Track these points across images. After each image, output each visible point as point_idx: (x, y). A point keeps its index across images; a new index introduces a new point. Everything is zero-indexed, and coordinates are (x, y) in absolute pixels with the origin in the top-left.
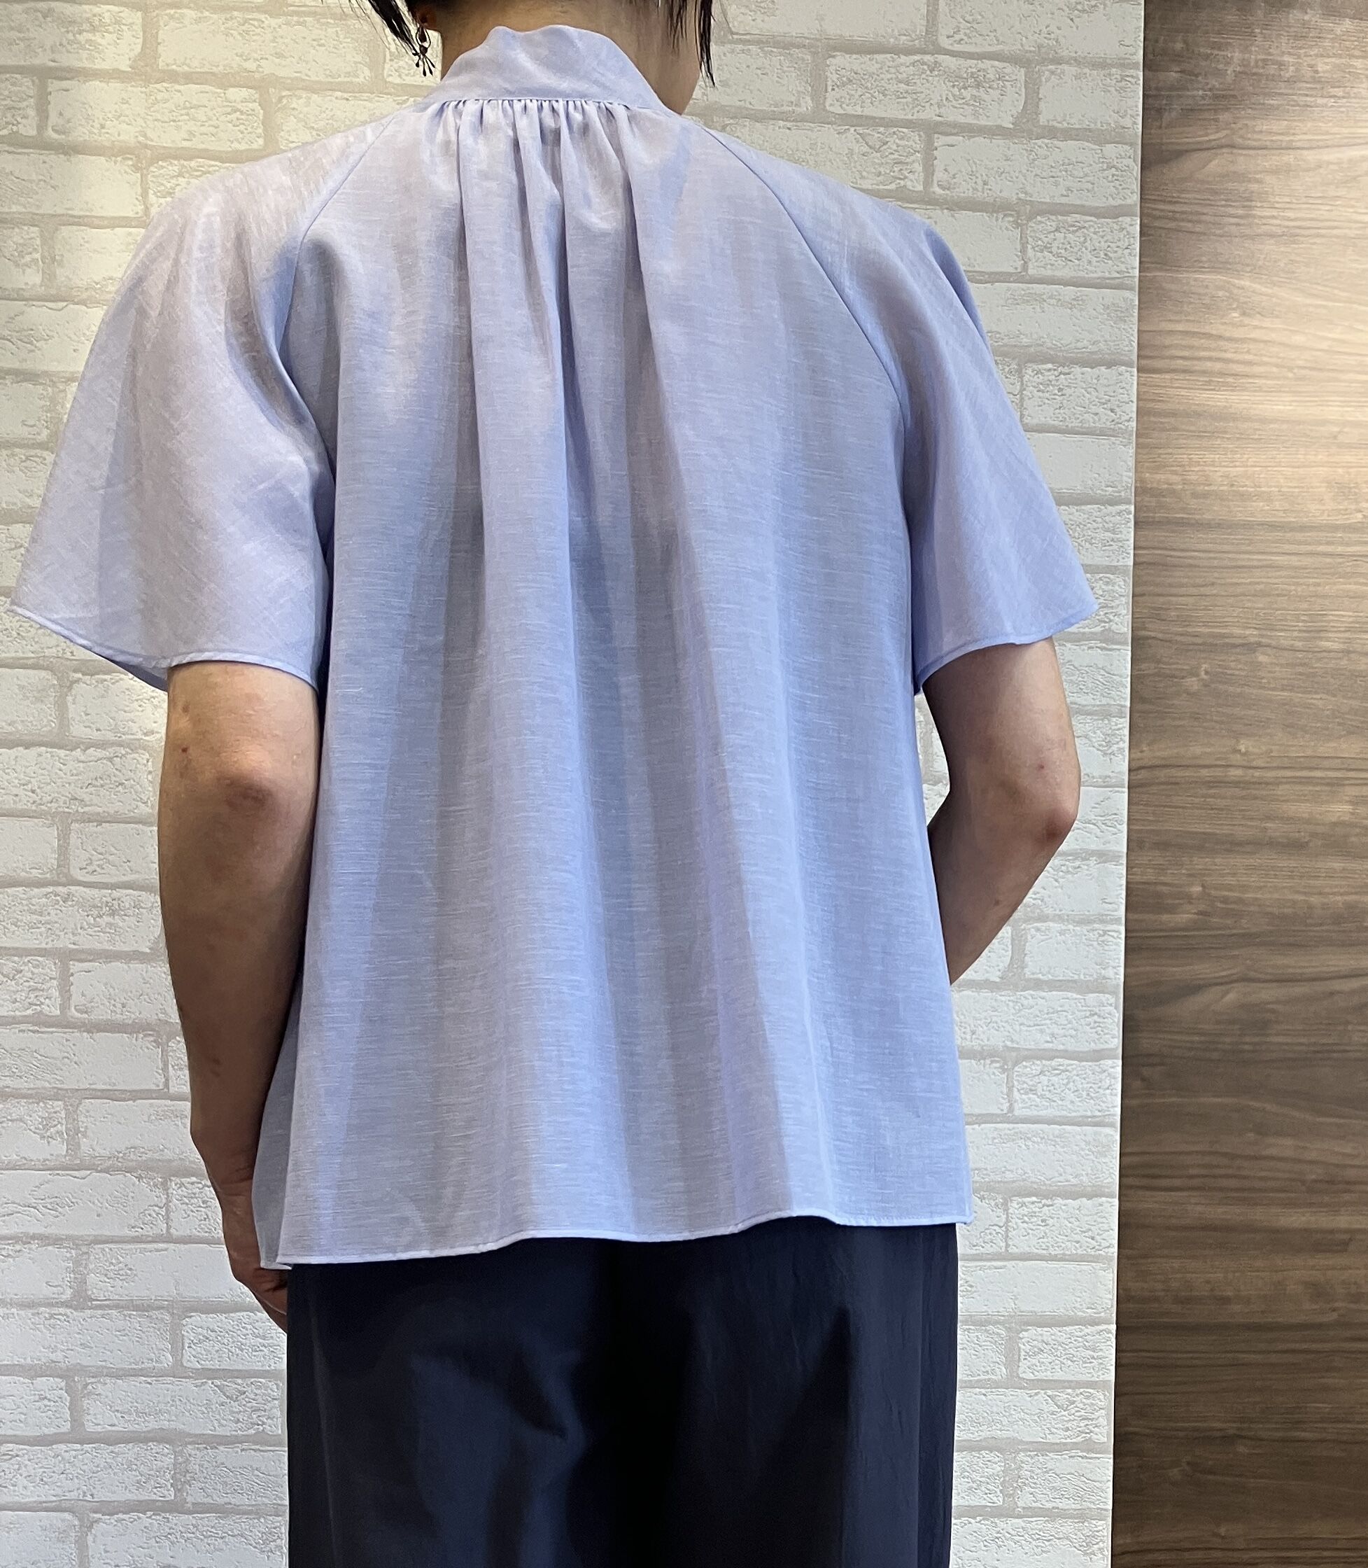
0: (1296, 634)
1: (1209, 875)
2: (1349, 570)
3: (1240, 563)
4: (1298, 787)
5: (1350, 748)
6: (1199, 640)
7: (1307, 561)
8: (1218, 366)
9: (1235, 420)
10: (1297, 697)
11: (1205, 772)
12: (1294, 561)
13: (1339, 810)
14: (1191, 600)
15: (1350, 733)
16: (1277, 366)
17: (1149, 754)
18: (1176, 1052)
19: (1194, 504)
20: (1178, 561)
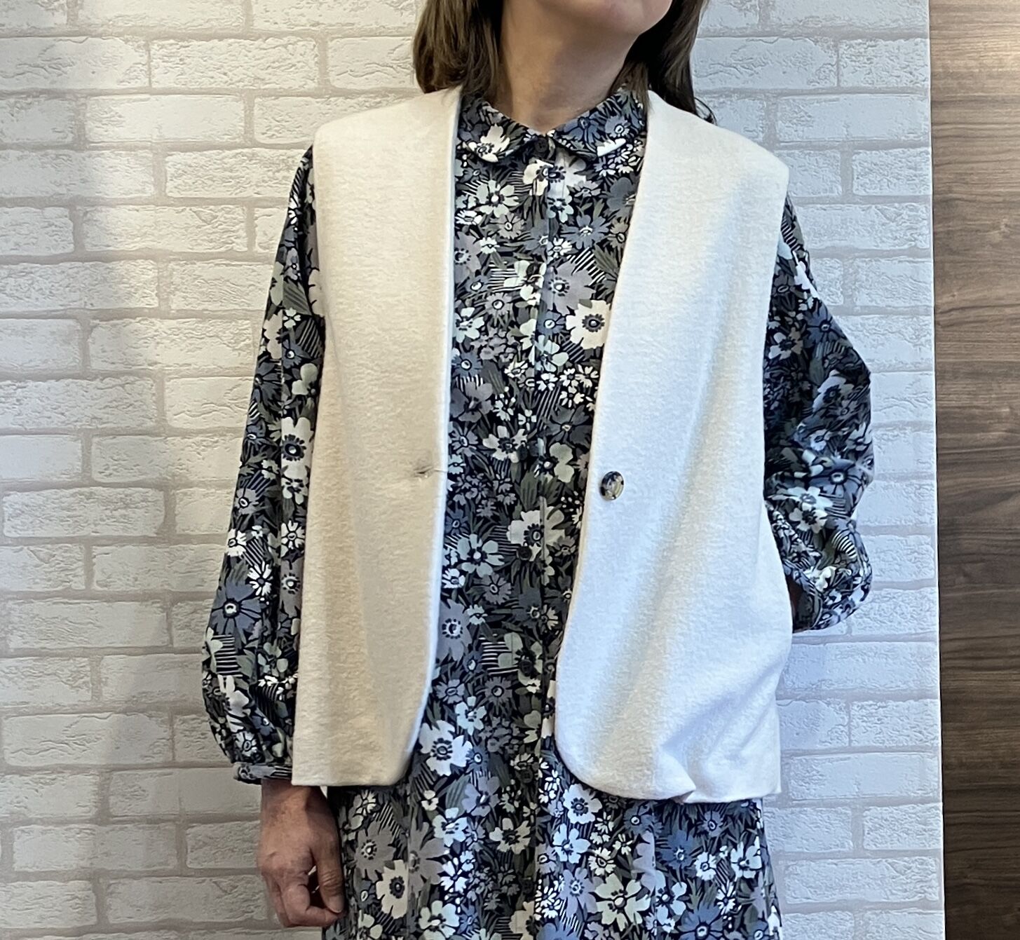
1: (1016, 398)
6: (1001, 199)
17: (958, 297)
18: (993, 550)
19: (990, 83)
20: (978, 133)
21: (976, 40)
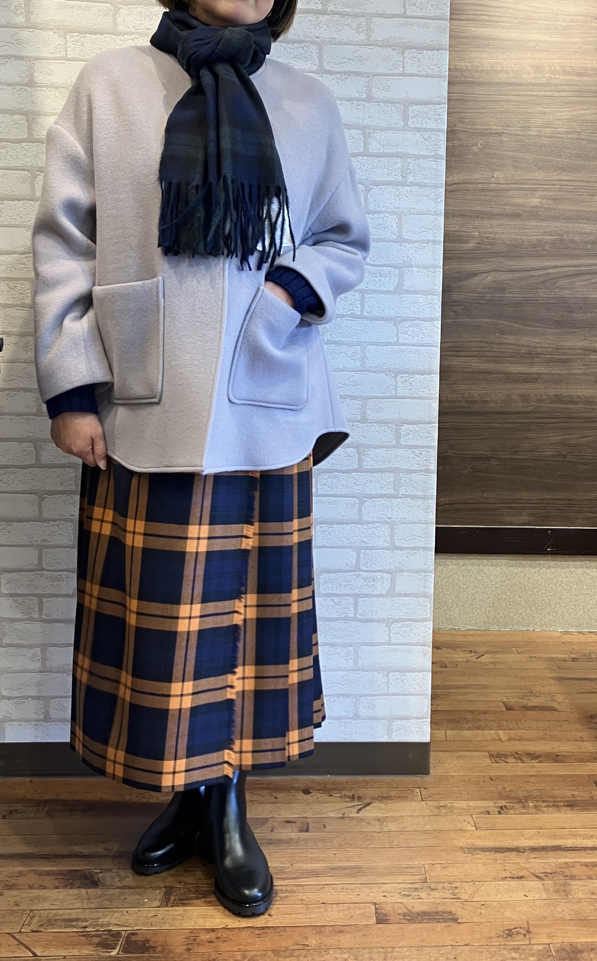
0: (518, 128)
1: (481, 228)
2: (540, 102)
3: (495, 99)
4: (518, 192)
5: (539, 176)
6: (478, 131)
7: (522, 98)
8: (487, 18)
9: (494, 40)
10: (519, 154)
11: (480, 186)
12: (518, 98)
13: (535, 201)
14: (475, 115)
15: (539, 169)
16: (511, 18)
17: (456, 178)
18: (467, 300)
19: (476, 75)
20: (469, 99)
21: (470, 53)
